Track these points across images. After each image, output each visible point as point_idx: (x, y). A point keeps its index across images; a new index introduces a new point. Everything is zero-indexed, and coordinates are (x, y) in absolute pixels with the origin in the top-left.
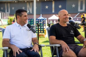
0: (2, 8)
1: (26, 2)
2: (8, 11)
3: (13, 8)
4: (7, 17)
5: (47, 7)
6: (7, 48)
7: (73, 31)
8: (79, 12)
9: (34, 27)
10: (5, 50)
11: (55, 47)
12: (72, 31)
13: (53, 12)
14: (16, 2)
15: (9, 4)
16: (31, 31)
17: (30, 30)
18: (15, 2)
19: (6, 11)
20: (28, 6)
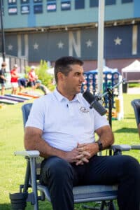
0: (10, 47)
1: (66, 29)
2: (23, 54)
3: (36, 46)
4: (23, 67)
5: (118, 41)
6: (36, 153)
9: (101, 99)
10: (32, 158)
14: (43, 30)
15: (26, 37)
16: (93, 109)
17: (91, 108)
18: (40, 30)
19: (20, 53)
20: (71, 40)
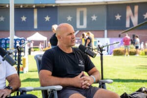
7: (83, 62)
8: (78, 29)
9: (11, 54)
11: (53, 90)
12: (81, 62)
13: (36, 27)
